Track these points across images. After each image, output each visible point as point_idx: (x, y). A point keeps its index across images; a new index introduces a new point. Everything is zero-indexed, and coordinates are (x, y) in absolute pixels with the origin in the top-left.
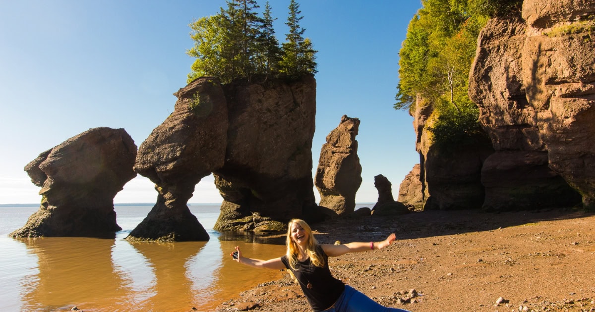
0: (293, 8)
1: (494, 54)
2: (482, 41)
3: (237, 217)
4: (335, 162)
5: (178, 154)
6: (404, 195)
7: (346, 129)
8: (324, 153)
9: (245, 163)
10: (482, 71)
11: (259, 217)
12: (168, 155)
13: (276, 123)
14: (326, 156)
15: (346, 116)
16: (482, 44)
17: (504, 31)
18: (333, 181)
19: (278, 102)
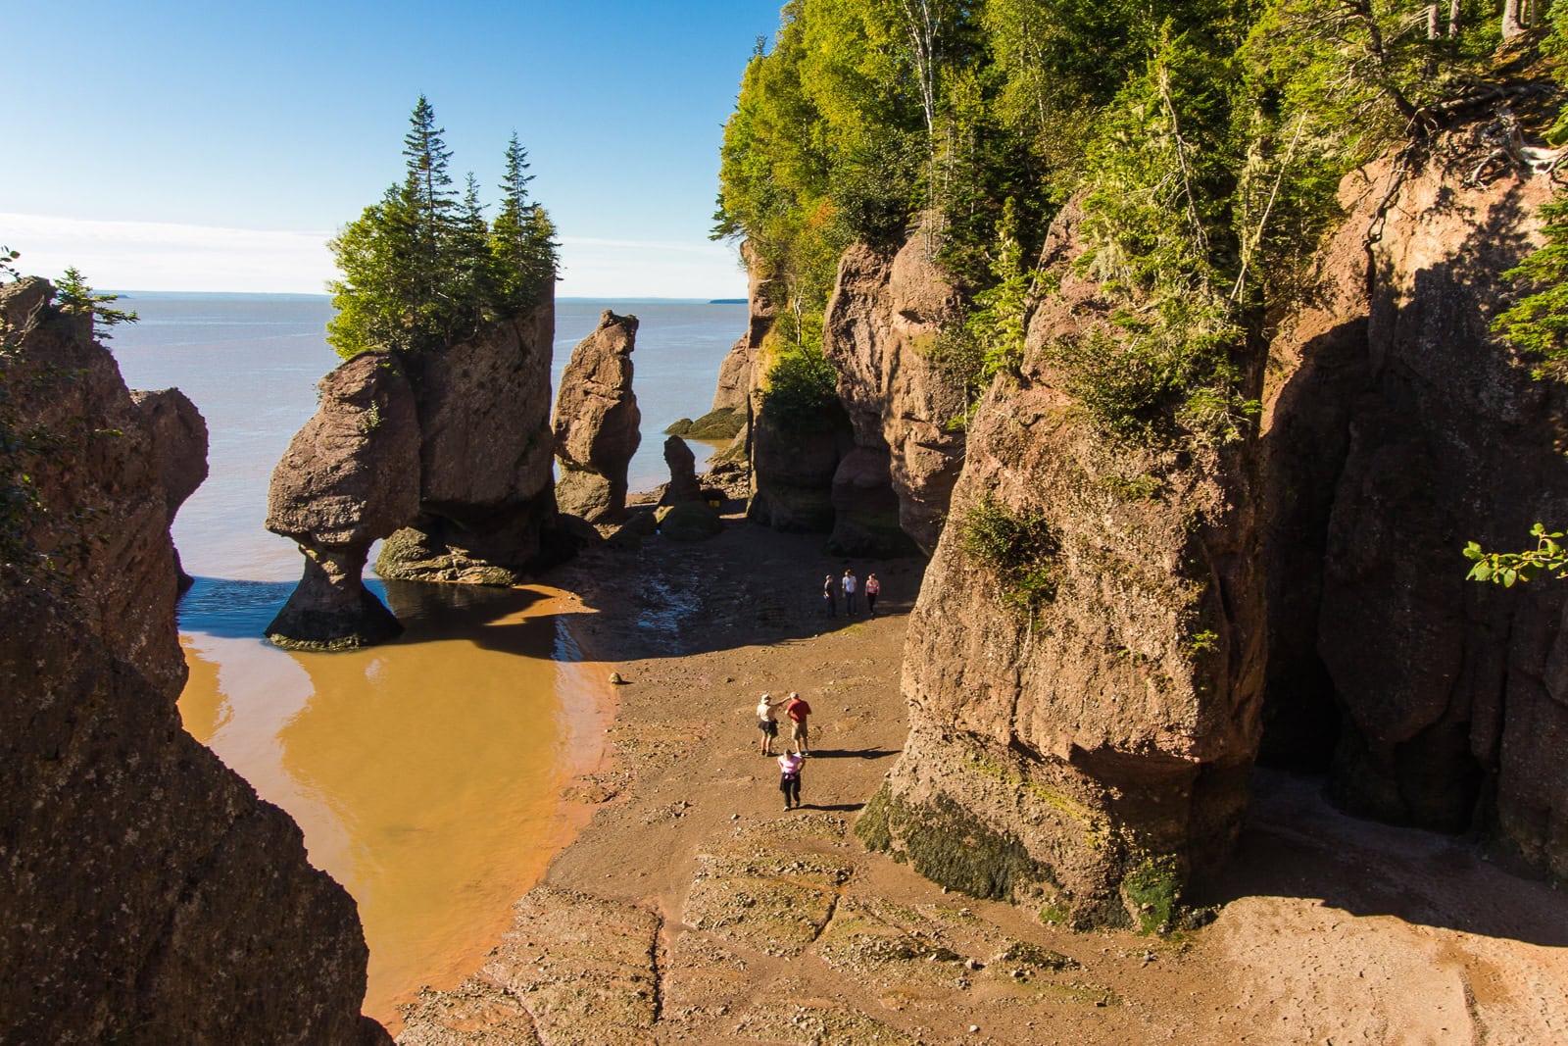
0: (516, 158)
1: (859, 304)
2: (844, 277)
3: (423, 557)
4: (590, 414)
5: (356, 517)
6: (728, 388)
7: (612, 349)
8: (568, 391)
9: (449, 497)
10: (843, 322)
11: (464, 560)
12: (337, 518)
13: (493, 405)
14: (571, 398)
15: (610, 314)
16: (842, 284)
17: (876, 272)
18: (588, 451)
19: (495, 363)
